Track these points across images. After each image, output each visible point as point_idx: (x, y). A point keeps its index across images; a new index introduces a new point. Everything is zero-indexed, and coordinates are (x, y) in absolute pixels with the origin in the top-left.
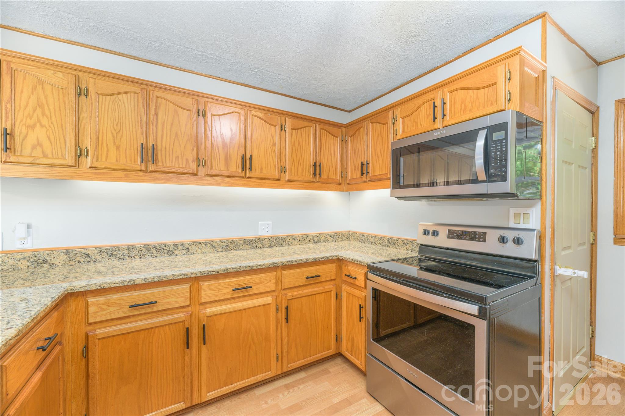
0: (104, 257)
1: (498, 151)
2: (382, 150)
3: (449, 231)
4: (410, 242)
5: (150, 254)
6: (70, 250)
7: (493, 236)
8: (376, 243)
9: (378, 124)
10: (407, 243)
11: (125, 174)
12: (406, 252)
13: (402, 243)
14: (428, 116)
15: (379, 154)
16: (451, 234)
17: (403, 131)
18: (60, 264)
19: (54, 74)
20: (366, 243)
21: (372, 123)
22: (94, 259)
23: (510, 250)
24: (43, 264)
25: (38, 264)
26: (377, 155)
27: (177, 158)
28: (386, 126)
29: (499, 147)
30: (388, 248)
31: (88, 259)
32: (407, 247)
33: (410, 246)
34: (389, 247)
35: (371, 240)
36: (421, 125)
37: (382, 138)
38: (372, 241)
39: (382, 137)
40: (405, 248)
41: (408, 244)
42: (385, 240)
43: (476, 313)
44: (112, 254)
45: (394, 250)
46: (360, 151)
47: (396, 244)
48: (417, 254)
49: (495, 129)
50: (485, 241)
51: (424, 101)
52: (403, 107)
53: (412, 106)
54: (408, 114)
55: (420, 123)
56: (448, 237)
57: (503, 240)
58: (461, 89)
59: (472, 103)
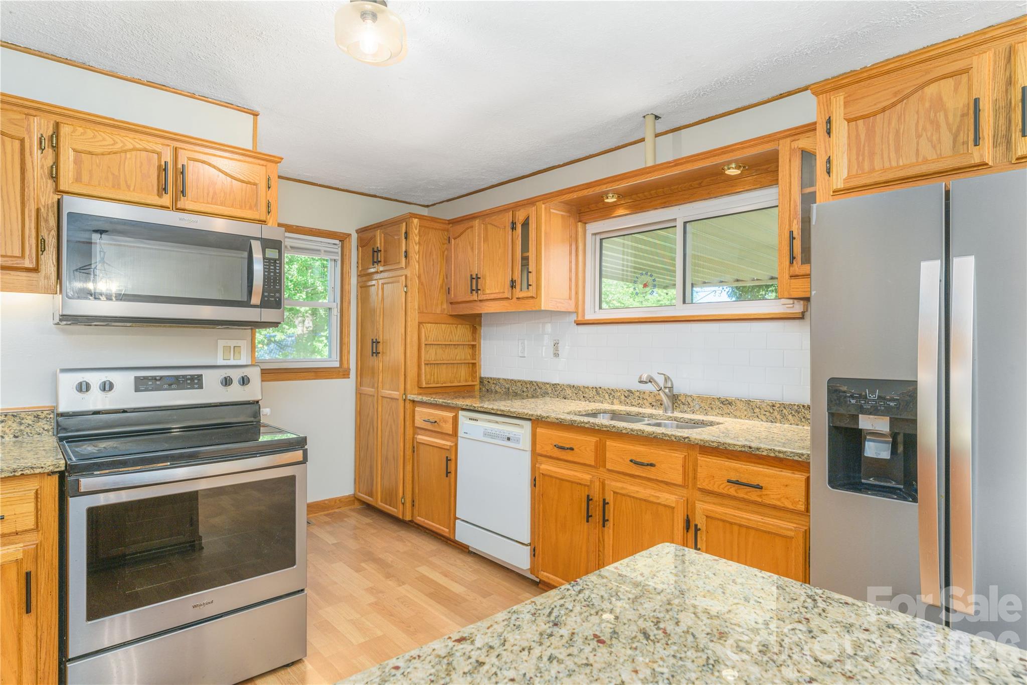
1: (272, 272)
3: (135, 377)
7: (211, 379)
16: (141, 385)
17: (77, 178)
29: (271, 267)
36: (128, 186)
49: (268, 244)
50: (201, 387)
51: (138, 146)
52: (80, 130)
53: (105, 140)
54: (91, 149)
55: (126, 182)
56: (137, 390)
57: (227, 382)
58: (209, 164)
59: (225, 193)
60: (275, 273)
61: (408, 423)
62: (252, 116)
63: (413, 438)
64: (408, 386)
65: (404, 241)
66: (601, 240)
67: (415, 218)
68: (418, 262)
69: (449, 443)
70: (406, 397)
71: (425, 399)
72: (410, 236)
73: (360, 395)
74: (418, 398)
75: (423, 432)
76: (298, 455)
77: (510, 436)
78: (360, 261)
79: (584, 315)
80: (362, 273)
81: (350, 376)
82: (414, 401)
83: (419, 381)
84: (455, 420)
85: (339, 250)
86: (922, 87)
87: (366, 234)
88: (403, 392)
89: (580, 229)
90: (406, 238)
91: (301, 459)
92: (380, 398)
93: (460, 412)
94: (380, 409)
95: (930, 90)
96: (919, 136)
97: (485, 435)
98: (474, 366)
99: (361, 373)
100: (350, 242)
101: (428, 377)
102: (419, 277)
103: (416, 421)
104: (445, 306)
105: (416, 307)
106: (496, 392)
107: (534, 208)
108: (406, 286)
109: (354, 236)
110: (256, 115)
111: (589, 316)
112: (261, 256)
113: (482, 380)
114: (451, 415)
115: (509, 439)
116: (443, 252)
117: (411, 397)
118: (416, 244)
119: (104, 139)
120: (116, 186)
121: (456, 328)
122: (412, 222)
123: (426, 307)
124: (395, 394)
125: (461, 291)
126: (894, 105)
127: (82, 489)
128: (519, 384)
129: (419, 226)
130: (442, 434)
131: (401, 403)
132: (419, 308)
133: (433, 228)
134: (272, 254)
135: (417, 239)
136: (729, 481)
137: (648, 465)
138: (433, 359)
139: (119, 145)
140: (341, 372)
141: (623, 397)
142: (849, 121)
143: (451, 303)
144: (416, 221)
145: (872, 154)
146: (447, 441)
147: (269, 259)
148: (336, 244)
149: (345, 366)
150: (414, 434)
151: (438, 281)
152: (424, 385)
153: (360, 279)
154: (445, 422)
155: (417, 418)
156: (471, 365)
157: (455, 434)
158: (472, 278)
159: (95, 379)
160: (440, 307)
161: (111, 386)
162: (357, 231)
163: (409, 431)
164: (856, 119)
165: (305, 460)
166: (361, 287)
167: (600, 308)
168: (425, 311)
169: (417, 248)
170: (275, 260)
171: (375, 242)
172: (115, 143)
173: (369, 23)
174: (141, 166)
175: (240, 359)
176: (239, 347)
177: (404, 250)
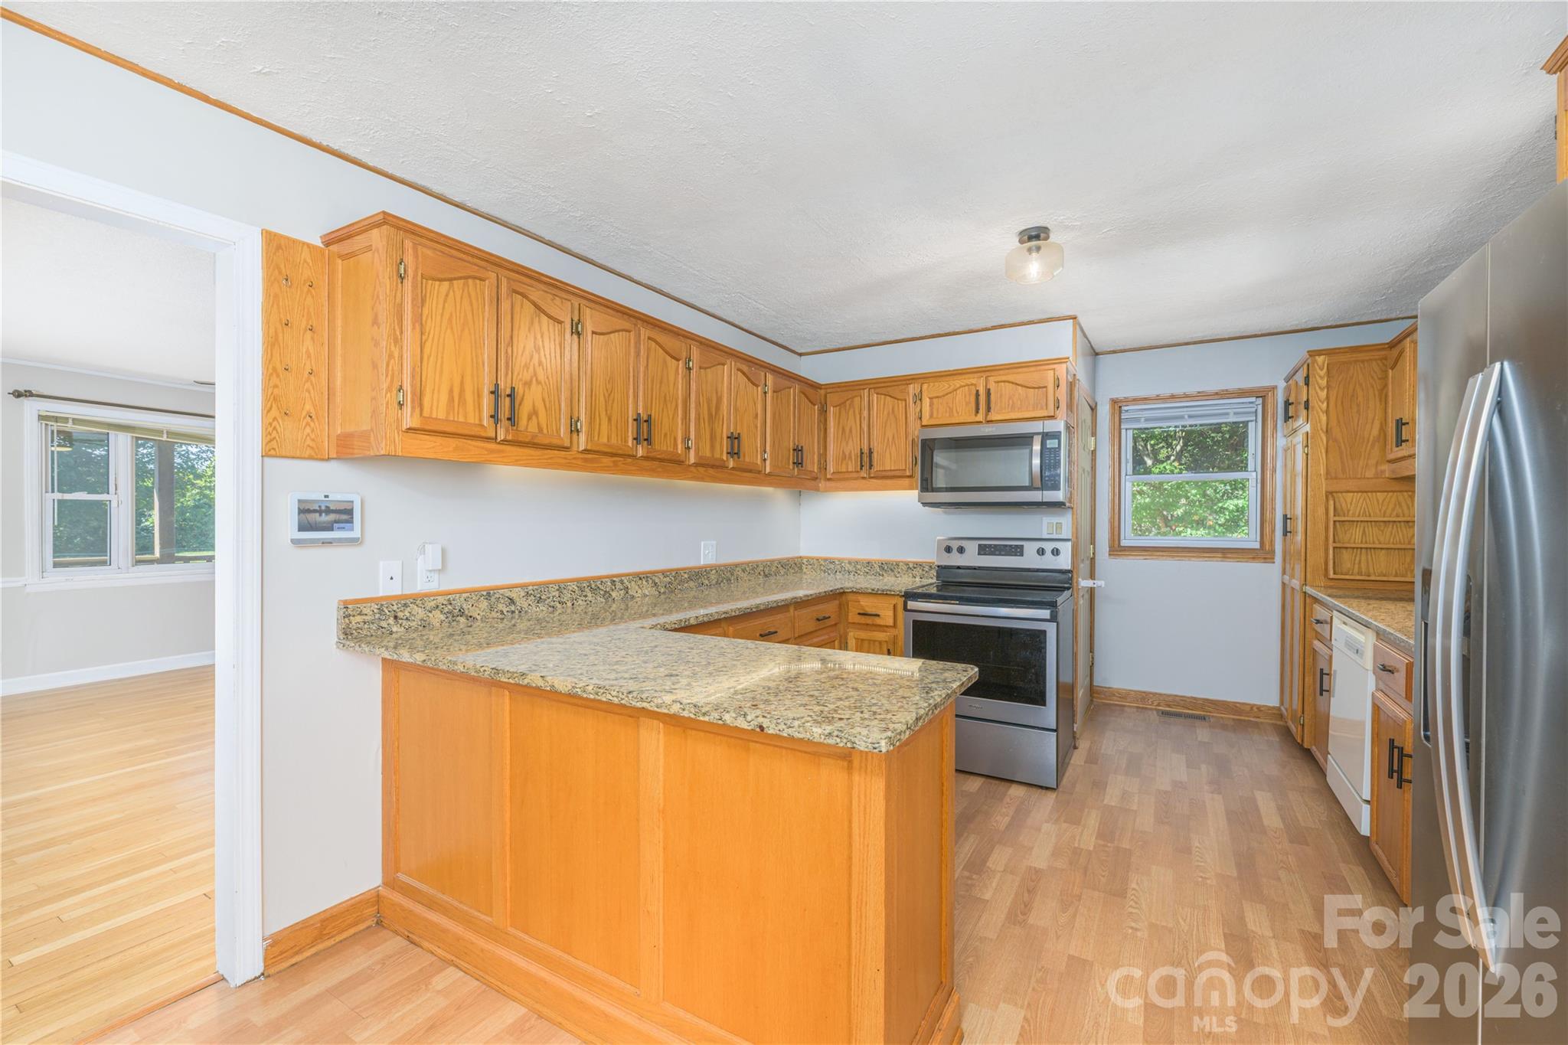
0: (531, 603)
1: (1052, 459)
2: (896, 436)
3: (979, 545)
4: (919, 565)
5: (584, 599)
6: (492, 592)
7: (1030, 548)
8: (859, 572)
9: (888, 397)
10: (912, 567)
11: (614, 462)
12: (911, 579)
13: (905, 568)
14: (967, 404)
15: (890, 440)
16: (983, 550)
17: (931, 416)
18: (479, 617)
19: (552, 300)
20: (838, 573)
21: (877, 394)
22: (519, 608)
23: (1048, 562)
24: (459, 618)
25: (453, 616)
26: (886, 441)
27: (666, 435)
28: (904, 404)
29: (1052, 455)
30: (881, 577)
31: (513, 608)
32: (914, 572)
33: (918, 572)
34: (883, 575)
35: (848, 567)
36: (958, 413)
37: (896, 419)
38: (851, 569)
39: (895, 417)
40: (910, 575)
41: (915, 568)
42: (875, 565)
43: (1048, 617)
44: (541, 598)
45: (893, 579)
46: (854, 431)
47: (896, 571)
48: (934, 580)
50: (1022, 555)
51: (962, 384)
52: (932, 384)
53: (944, 386)
54: (938, 395)
55: (957, 410)
56: (979, 553)
57: (1041, 552)
58: (1009, 382)
59: (1021, 401)
63: (1311, 642)
64: (1309, 576)
65: (1305, 387)
67: (1320, 355)
72: (1313, 380)
73: (1283, 585)
75: (1316, 635)
77: (1359, 647)
81: (1275, 561)
83: (1326, 569)
84: (1331, 623)
85: (1258, 409)
88: (1302, 582)
90: (1307, 384)
92: (1291, 589)
93: (1334, 612)
97: (1346, 644)
99: (1284, 559)
100: (1274, 396)
101: (1346, 565)
102: (1327, 433)
103: (1313, 621)
104: (1384, 467)
105: (1323, 471)
108: (1306, 446)
109: (1281, 386)
110: (1074, 318)
112: (1039, 448)
114: (1329, 614)
115: (1357, 652)
116: (1380, 391)
118: (1324, 389)
120: (952, 414)
122: (1316, 361)
123: (1344, 472)
124: (1298, 584)
129: (1330, 364)
130: (1325, 640)
131: (1301, 596)
132: (1328, 473)
133: (1357, 361)
135: (1324, 383)
138: (1358, 541)
139: (953, 386)
140: (1264, 554)
143: (1389, 462)
144: (1321, 359)
147: (1050, 449)
148: (1252, 403)
149: (1268, 548)
150: (1312, 637)
151: (1369, 434)
152: (1332, 576)
153: (1285, 440)
154: (1327, 623)
155: (1313, 617)
157: (1330, 641)
158: (1402, 425)
159: (954, 544)
160: (1372, 468)
161: (964, 550)
162: (1285, 378)
166: (1285, 450)
168: (1341, 477)
169: (1323, 394)
171: (1291, 391)
172: (951, 386)
173: (1034, 254)
174: (965, 397)
175: (1061, 534)
176: (1061, 523)
177: (1305, 399)
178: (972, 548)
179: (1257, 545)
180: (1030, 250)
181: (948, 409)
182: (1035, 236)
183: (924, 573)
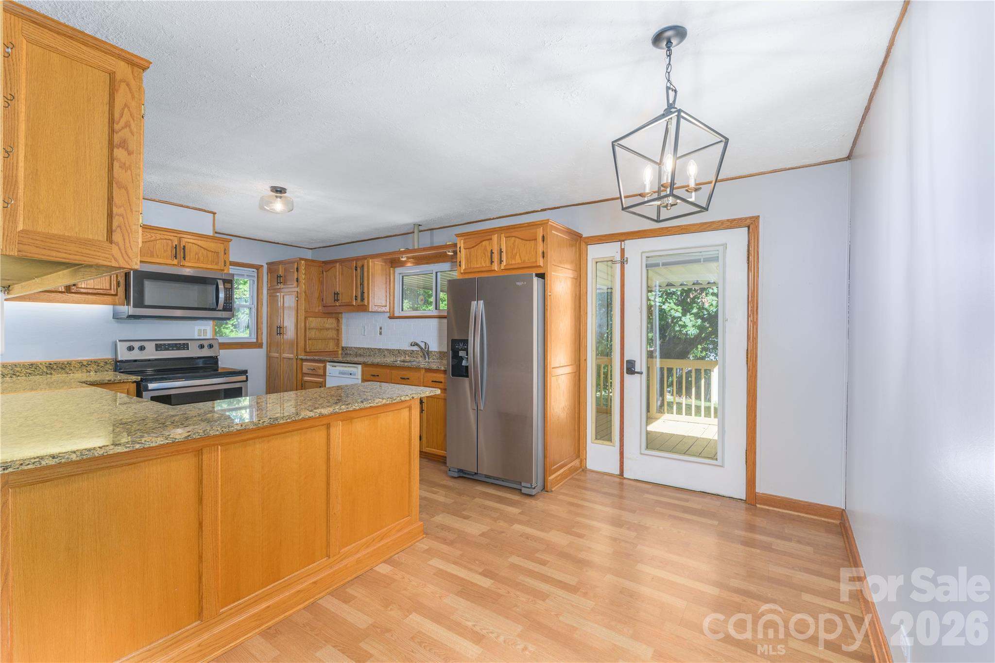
3: (156, 344)
16: (158, 347)
29: (228, 292)
40: (85, 371)
41: (89, 365)
49: (225, 281)
50: (188, 349)
51: (163, 237)
55: (157, 254)
56: (157, 350)
57: (202, 347)
58: (196, 244)
59: (203, 257)
60: (229, 295)
61: (298, 371)
62: (212, 214)
63: (302, 379)
64: (299, 352)
65: (296, 272)
66: (403, 276)
67: (303, 260)
68: (305, 284)
69: (321, 380)
70: (298, 357)
71: (308, 357)
72: (300, 270)
73: (269, 358)
74: (305, 357)
75: (307, 375)
76: (243, 378)
77: (352, 372)
78: (269, 281)
79: (394, 314)
80: (270, 288)
81: (263, 347)
82: (302, 359)
83: (305, 348)
84: (325, 368)
85: (256, 275)
86: (481, 242)
87: (272, 267)
88: (295, 354)
89: (392, 271)
90: (297, 271)
91: (245, 380)
92: (282, 359)
93: (327, 363)
94: (282, 365)
95: (484, 243)
96: (481, 258)
97: (339, 373)
98: (338, 341)
99: (269, 346)
100: (262, 270)
101: (310, 346)
102: (305, 292)
103: (303, 370)
104: (320, 308)
105: (303, 308)
106: (350, 354)
107: (366, 261)
108: (297, 297)
109: (265, 266)
110: (214, 214)
111: (396, 314)
112: (223, 287)
113: (343, 348)
114: (322, 365)
115: (351, 374)
116: (319, 279)
117: (300, 357)
118: (303, 274)
119: (147, 235)
120: (152, 256)
121: (328, 320)
122: (301, 262)
123: (309, 309)
124: (291, 356)
125: (329, 300)
126: (475, 246)
127: (150, 388)
128: (362, 350)
129: (305, 265)
130: (318, 376)
131: (295, 361)
132: (305, 309)
133: (313, 266)
134: (228, 285)
135: (304, 272)
136: (432, 381)
137: (406, 379)
138: (314, 337)
139: (154, 237)
140: (258, 345)
141: (410, 354)
142: (465, 249)
143: (324, 306)
144: (303, 262)
145: (471, 262)
146: (321, 378)
147: (227, 288)
148: (254, 271)
149: (259, 341)
150: (302, 377)
151: (316, 295)
152: (308, 351)
153: (269, 291)
154: (319, 369)
155: (304, 368)
156: (336, 340)
157: (324, 375)
158: (335, 294)
159: (136, 345)
160: (318, 309)
161: (145, 348)
162: (267, 264)
163: (300, 375)
164: (467, 249)
165: (247, 380)
166: (270, 296)
167: (402, 310)
168: (309, 311)
169: (304, 276)
170: (229, 289)
171: (278, 271)
172: (152, 237)
173: (279, 199)
174: (163, 246)
175: (206, 336)
176: (206, 330)
177: (296, 277)
178: (149, 347)
179: (255, 340)
180: (277, 197)
181: (149, 252)
182: (279, 191)
183: (99, 368)
